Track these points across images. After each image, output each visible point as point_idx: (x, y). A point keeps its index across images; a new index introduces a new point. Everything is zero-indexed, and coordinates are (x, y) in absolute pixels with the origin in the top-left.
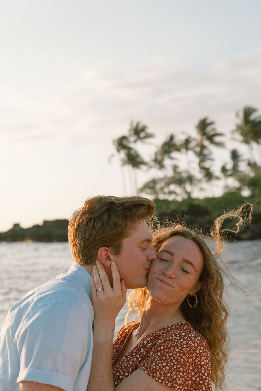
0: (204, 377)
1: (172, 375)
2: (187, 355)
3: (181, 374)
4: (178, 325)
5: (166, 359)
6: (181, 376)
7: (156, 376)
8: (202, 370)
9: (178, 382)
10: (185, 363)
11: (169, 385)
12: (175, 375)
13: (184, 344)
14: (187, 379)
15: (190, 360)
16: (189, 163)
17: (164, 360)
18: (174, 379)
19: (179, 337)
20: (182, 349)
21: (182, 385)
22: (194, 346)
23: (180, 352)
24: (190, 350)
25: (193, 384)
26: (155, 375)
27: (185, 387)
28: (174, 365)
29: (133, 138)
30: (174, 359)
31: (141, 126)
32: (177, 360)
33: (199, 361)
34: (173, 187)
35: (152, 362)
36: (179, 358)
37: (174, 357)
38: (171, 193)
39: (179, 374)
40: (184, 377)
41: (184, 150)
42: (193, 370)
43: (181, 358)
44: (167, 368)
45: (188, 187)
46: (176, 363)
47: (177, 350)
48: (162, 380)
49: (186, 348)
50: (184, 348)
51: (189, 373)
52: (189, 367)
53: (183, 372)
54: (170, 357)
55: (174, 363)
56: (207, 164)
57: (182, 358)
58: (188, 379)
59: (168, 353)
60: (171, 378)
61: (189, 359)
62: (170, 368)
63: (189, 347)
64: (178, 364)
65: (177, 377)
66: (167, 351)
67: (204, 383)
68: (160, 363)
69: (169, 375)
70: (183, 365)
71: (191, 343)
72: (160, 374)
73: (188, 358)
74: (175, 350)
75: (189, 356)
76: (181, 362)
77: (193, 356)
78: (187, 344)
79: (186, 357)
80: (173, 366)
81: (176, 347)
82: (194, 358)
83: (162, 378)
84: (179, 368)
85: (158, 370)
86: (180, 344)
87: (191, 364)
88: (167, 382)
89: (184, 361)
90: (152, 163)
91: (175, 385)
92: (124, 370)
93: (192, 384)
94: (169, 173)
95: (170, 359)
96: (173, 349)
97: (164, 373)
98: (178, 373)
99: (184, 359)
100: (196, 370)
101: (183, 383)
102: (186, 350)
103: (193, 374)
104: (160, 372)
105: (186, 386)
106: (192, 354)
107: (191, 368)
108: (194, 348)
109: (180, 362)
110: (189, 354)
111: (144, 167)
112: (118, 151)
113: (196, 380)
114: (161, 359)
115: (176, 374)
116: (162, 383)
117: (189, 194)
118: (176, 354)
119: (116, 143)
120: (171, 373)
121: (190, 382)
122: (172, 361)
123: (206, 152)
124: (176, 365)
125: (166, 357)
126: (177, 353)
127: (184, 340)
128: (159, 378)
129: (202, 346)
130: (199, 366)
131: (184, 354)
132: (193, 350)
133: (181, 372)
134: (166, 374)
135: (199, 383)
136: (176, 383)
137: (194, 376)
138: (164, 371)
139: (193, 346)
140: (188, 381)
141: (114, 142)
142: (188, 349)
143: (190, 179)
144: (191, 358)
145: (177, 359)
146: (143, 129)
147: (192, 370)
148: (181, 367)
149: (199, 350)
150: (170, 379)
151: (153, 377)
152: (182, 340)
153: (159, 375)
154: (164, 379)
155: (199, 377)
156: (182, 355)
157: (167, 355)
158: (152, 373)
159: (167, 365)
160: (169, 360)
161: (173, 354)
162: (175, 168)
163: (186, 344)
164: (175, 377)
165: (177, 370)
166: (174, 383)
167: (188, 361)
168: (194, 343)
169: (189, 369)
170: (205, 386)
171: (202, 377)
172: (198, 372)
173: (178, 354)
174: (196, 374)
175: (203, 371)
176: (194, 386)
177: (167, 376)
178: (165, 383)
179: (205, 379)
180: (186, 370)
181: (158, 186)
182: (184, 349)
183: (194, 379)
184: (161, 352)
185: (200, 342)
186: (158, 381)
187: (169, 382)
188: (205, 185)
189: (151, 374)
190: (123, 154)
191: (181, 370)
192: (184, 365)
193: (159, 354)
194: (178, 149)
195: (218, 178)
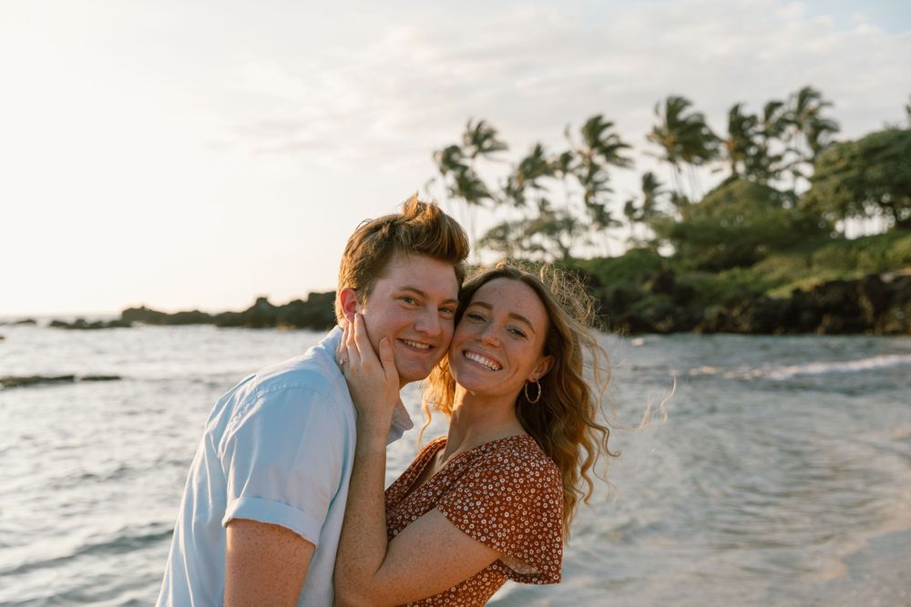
0: (545, 529)
1: (490, 522)
2: (520, 491)
3: (505, 522)
4: (511, 439)
5: (482, 495)
6: (505, 526)
7: (462, 523)
8: (542, 517)
9: (499, 535)
10: (515, 505)
11: (484, 539)
12: (494, 523)
13: (515, 472)
14: (515, 531)
15: (524, 500)
16: (569, 194)
17: (479, 497)
18: (493, 530)
19: (509, 458)
20: (511, 480)
21: (505, 540)
22: (534, 476)
23: (506, 485)
24: (525, 483)
25: (526, 540)
26: (459, 520)
27: (511, 544)
28: (495, 506)
29: (469, 151)
30: (496, 495)
31: (485, 128)
32: (500, 498)
33: (538, 501)
34: (538, 238)
35: (456, 498)
36: (505, 495)
37: (495, 493)
38: (534, 248)
39: (502, 522)
40: (510, 528)
41: (559, 173)
42: (528, 517)
43: (508, 496)
44: (482, 510)
45: (565, 239)
46: (498, 503)
47: (502, 481)
48: (471, 530)
49: (518, 479)
50: (514, 477)
51: (520, 522)
52: (521, 511)
53: (509, 519)
54: (489, 491)
55: (494, 502)
56: (599, 198)
57: (510, 495)
58: (518, 531)
59: (486, 484)
60: (487, 527)
61: (522, 497)
62: (487, 511)
63: (525, 476)
64: (501, 504)
65: (497, 528)
66: (484, 480)
67: (544, 539)
68: (471, 501)
69: (484, 522)
70: (510, 508)
71: (527, 470)
72: (469, 518)
73: (520, 495)
74: (498, 481)
75: (523, 492)
76: (508, 502)
77: (530, 494)
78: (521, 471)
79: (517, 494)
80: (492, 508)
81: (501, 476)
82: (531, 496)
83: (472, 526)
84: (504, 512)
85: (466, 513)
86: (509, 471)
87: (525, 506)
88: (479, 534)
89: (513, 501)
90: (502, 195)
91: (494, 541)
92: (410, 510)
93: (523, 540)
94: (532, 212)
95: (488, 494)
96: (495, 478)
97: (477, 519)
98: (500, 520)
99: (513, 497)
100: (532, 516)
101: (507, 538)
102: (518, 482)
103: (526, 523)
104: (469, 516)
105: (513, 542)
106: (529, 489)
107: (525, 513)
108: (532, 480)
109: (505, 501)
110: (524, 490)
111: (487, 202)
112: (443, 172)
113: (530, 534)
114: (474, 495)
115: (497, 522)
116: (470, 535)
117: (566, 251)
118: (499, 488)
119: (439, 158)
120: (488, 519)
121: (520, 537)
122: (491, 499)
123: (598, 177)
124: (499, 506)
125: (482, 490)
126: (501, 485)
127: (517, 464)
128: (467, 526)
129: (549, 475)
130: (538, 510)
131: (514, 489)
132: (531, 483)
133: (506, 518)
134: (480, 520)
135: (536, 539)
136: (496, 537)
137: (528, 527)
138: (477, 515)
139: (532, 476)
140: (518, 535)
141: (435, 154)
142: (521, 481)
143: (569, 224)
144: (527, 496)
145: (502, 497)
146: (490, 135)
147: (526, 516)
148: (506, 510)
149: (542, 483)
150: (486, 530)
151: (456, 523)
152: (513, 465)
153: (466, 521)
154: (475, 529)
155: (536, 528)
156: (509, 489)
157: (485, 487)
158: (456, 517)
159: (482, 506)
160: (487, 497)
161: (494, 487)
162: (543, 204)
163: (518, 472)
164: (495, 526)
165: (499, 515)
166: (492, 538)
167: (520, 502)
168: (534, 470)
169: (521, 515)
170: (545, 545)
171: (542, 528)
172: (535, 519)
173: (503, 489)
174: (532, 524)
175: (545, 520)
176: (526, 543)
177: (480, 524)
178: (476, 535)
179: (547, 533)
180: (516, 516)
181: (512, 237)
182: (515, 481)
183: (527, 531)
184: (475, 483)
185: (546, 469)
186: (464, 531)
187: (483, 534)
188: (595, 235)
189: (454, 519)
190: (450, 178)
191: (507, 515)
192: (512, 507)
193: (471, 485)
194: (549, 171)
195: (619, 224)
